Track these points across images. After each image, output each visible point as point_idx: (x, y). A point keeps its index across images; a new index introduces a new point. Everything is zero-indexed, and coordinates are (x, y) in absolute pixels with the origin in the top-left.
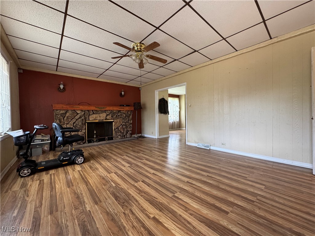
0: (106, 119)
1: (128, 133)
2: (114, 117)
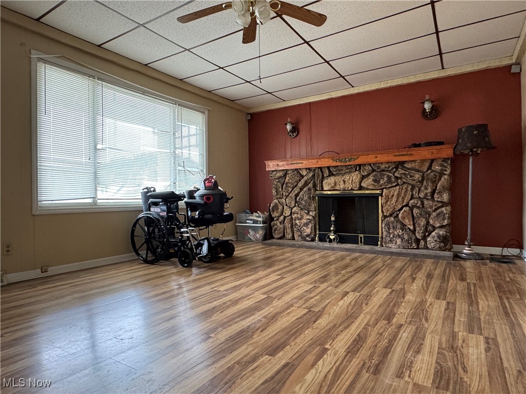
0: (361, 188)
1: (433, 234)
2: (381, 182)
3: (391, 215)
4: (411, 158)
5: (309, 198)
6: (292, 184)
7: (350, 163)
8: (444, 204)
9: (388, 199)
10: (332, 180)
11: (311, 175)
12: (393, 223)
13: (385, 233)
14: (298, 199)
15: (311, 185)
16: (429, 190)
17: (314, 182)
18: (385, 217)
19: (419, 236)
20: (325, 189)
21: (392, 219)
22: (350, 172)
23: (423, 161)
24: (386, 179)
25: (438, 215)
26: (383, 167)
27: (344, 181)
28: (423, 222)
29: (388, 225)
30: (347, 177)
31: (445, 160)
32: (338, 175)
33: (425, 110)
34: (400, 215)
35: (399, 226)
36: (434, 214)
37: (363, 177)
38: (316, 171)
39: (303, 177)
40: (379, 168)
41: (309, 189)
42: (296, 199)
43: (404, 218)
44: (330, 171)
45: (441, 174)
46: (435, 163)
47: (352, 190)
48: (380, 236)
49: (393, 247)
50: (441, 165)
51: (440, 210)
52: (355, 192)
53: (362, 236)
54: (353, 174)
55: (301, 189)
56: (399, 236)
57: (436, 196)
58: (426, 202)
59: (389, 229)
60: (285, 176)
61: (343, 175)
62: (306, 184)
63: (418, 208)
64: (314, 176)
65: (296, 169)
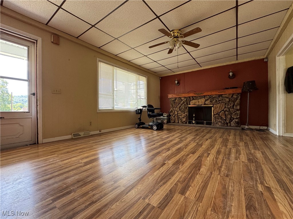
0: (205, 104)
1: (233, 121)
2: (213, 102)
3: (217, 114)
4: (225, 93)
5: (185, 108)
6: (178, 102)
7: (201, 95)
8: (238, 110)
9: (216, 108)
10: (194, 101)
11: (185, 99)
12: (217, 117)
13: (214, 121)
14: (180, 108)
15: (185, 103)
16: (232, 105)
17: (187, 102)
18: (214, 115)
19: (228, 122)
20: (191, 104)
21: (217, 115)
22: (201, 98)
23: (230, 94)
24: (215, 101)
25: (235, 114)
26: (214, 96)
27: (199, 102)
28: (229, 116)
29: (215, 118)
30: (200, 100)
31: (238, 94)
32: (196, 99)
33: (230, 75)
34: (220, 114)
35: (220, 118)
36: (234, 114)
37: (206, 100)
38: (188, 98)
39: (182, 100)
40: (212, 96)
41: (185, 105)
42: (179, 108)
43: (222, 115)
44: (193, 98)
45: (237, 99)
46: (234, 95)
47: (202, 105)
48: (212, 121)
49: (218, 126)
50: (237, 96)
51: (236, 112)
52: (203, 106)
53: (205, 121)
54: (202, 99)
55: (182, 105)
56: (220, 122)
57: (234, 107)
58: (230, 109)
59: (216, 119)
60: (175, 100)
61: (198, 99)
62: (184, 103)
63: (227, 111)
64: (187, 100)
65: (180, 97)
